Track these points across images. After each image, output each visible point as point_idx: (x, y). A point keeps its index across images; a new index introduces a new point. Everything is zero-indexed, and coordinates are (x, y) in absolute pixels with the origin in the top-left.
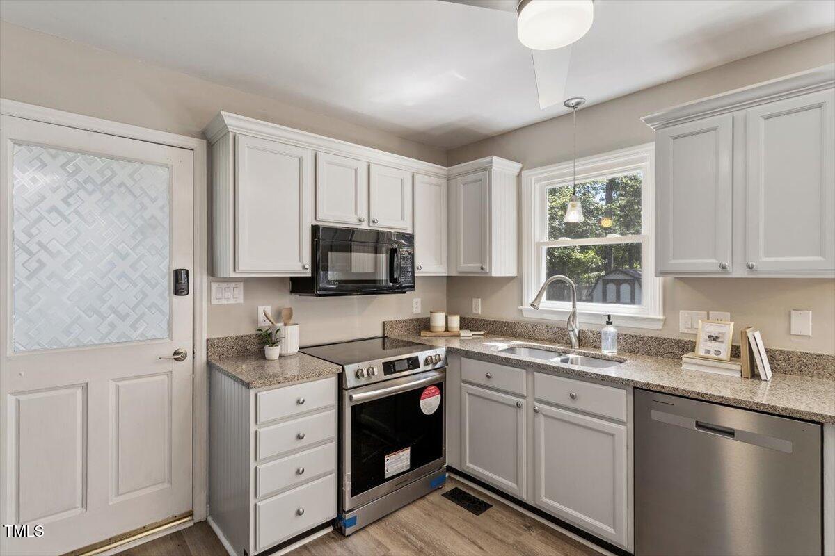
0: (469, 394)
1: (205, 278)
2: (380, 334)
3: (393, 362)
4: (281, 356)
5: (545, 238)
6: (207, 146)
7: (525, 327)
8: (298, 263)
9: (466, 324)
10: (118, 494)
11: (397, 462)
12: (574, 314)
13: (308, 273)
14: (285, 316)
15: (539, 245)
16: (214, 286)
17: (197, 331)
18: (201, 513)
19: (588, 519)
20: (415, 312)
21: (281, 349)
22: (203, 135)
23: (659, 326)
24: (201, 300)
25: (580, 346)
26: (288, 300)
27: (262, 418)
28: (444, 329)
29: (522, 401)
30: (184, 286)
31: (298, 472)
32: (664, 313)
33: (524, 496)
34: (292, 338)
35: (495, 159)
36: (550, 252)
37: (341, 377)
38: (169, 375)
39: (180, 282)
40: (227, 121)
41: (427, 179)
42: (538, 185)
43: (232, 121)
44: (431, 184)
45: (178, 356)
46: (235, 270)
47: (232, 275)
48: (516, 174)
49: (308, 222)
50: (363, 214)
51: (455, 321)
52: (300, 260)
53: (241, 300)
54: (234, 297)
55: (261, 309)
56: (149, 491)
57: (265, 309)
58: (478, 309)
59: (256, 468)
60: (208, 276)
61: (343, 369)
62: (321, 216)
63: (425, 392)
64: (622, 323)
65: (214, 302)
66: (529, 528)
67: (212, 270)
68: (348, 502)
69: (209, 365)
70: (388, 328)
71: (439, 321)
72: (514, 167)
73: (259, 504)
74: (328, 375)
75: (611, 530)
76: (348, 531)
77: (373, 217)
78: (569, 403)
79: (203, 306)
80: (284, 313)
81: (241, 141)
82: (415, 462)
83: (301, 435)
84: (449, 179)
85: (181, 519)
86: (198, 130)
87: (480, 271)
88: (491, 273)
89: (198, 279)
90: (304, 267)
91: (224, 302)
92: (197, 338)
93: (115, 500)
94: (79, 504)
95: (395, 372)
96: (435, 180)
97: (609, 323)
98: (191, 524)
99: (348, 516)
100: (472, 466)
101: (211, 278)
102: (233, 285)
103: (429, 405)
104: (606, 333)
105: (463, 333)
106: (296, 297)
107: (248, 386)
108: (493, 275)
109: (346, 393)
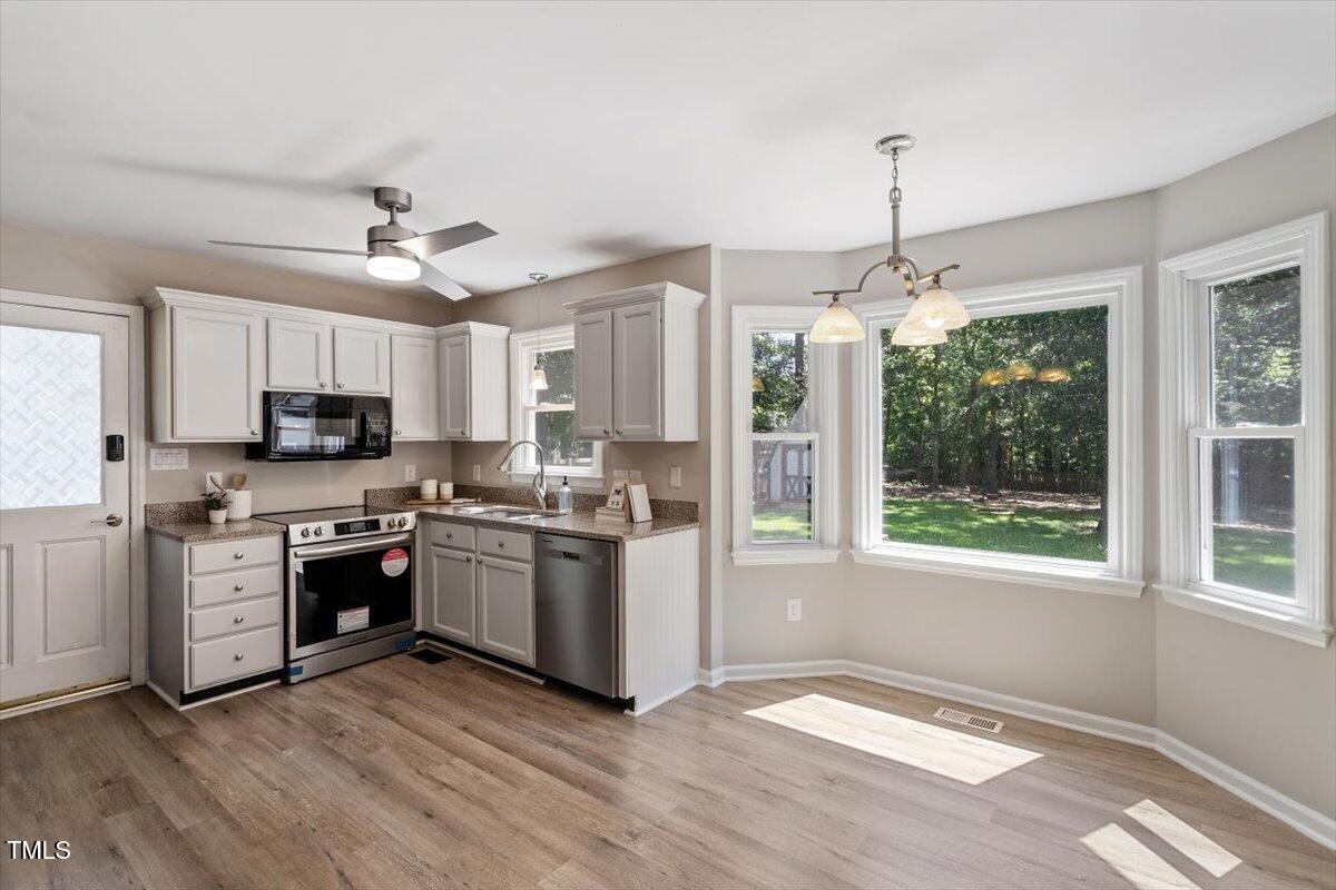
0: (438, 556)
1: (143, 444)
2: (361, 502)
3: (348, 524)
4: (228, 521)
5: (534, 403)
6: (145, 315)
7: (512, 492)
8: (248, 428)
9: (460, 491)
10: (46, 653)
11: (353, 620)
12: (541, 474)
13: (259, 439)
14: (237, 483)
15: (527, 409)
16: (153, 452)
17: (133, 497)
18: (140, 676)
19: (511, 649)
20: (408, 479)
21: (228, 513)
22: (140, 302)
23: (599, 485)
24: (138, 465)
25: (548, 507)
26: (242, 467)
27: (196, 570)
28: (435, 497)
29: (472, 556)
30: (119, 452)
31: (236, 621)
32: (604, 473)
33: (473, 643)
34: (242, 503)
35: (472, 324)
36: (541, 417)
37: (286, 535)
38: (102, 540)
39: (114, 448)
40: (161, 295)
41: (407, 340)
42: (525, 349)
43: (166, 294)
44: (413, 345)
45: (113, 521)
46: (172, 436)
47: (170, 440)
48: (505, 337)
49: (259, 387)
50: (327, 378)
51: (448, 489)
52: (249, 425)
53: (185, 466)
54: (179, 463)
55: (208, 475)
56: (80, 652)
57: (215, 476)
58: (478, 476)
59: (190, 615)
60: (146, 440)
61: (288, 529)
62: (273, 382)
63: (388, 554)
64: (576, 484)
65: (154, 467)
66: (473, 668)
67: (150, 434)
68: (295, 653)
69: (148, 530)
70: (370, 496)
71: (429, 489)
72: (500, 332)
73: (194, 646)
74: (271, 532)
75: (523, 653)
76: (294, 679)
77: (338, 381)
78: (498, 551)
79: (140, 472)
80: (236, 479)
81: (178, 313)
82: (375, 621)
83: (240, 587)
84: (438, 339)
85: (116, 683)
86: (134, 296)
87: (460, 435)
88: (471, 436)
89: (135, 445)
90: (253, 433)
91: (165, 468)
92: (134, 503)
93: (42, 659)
94: (4, 660)
95: (349, 533)
96: (419, 341)
97: (565, 484)
98: (129, 687)
99: (293, 665)
100: (440, 626)
101: (149, 444)
102: (176, 451)
103: (393, 566)
104: (562, 493)
105: (456, 501)
106: (252, 463)
107: (181, 540)
108: (474, 439)
109: (292, 551)
